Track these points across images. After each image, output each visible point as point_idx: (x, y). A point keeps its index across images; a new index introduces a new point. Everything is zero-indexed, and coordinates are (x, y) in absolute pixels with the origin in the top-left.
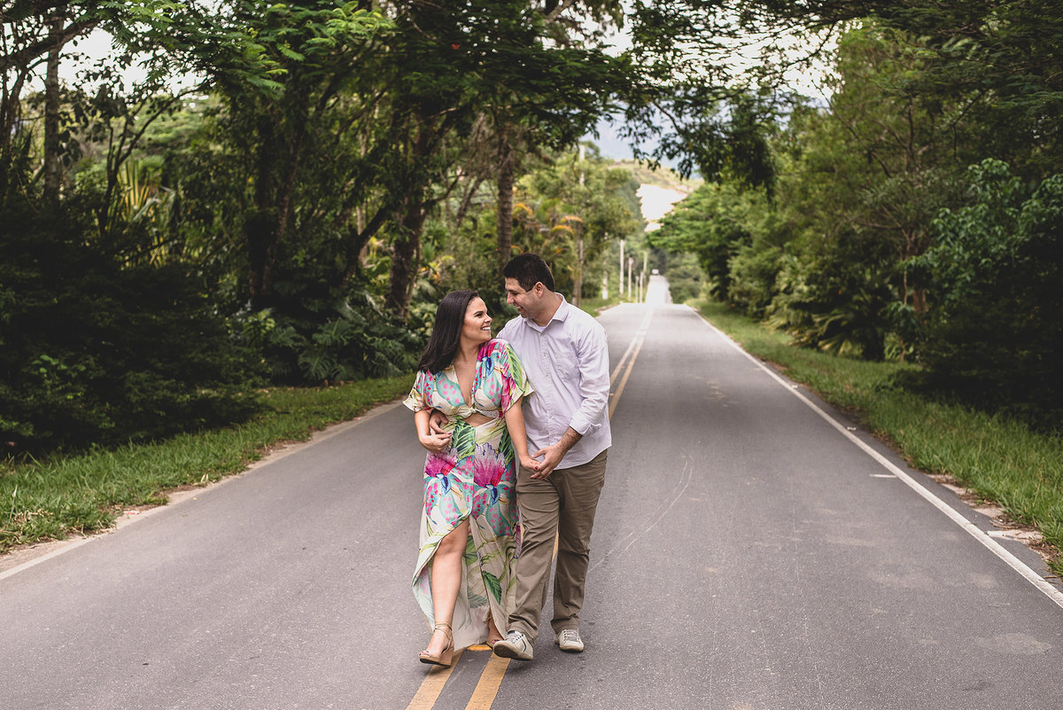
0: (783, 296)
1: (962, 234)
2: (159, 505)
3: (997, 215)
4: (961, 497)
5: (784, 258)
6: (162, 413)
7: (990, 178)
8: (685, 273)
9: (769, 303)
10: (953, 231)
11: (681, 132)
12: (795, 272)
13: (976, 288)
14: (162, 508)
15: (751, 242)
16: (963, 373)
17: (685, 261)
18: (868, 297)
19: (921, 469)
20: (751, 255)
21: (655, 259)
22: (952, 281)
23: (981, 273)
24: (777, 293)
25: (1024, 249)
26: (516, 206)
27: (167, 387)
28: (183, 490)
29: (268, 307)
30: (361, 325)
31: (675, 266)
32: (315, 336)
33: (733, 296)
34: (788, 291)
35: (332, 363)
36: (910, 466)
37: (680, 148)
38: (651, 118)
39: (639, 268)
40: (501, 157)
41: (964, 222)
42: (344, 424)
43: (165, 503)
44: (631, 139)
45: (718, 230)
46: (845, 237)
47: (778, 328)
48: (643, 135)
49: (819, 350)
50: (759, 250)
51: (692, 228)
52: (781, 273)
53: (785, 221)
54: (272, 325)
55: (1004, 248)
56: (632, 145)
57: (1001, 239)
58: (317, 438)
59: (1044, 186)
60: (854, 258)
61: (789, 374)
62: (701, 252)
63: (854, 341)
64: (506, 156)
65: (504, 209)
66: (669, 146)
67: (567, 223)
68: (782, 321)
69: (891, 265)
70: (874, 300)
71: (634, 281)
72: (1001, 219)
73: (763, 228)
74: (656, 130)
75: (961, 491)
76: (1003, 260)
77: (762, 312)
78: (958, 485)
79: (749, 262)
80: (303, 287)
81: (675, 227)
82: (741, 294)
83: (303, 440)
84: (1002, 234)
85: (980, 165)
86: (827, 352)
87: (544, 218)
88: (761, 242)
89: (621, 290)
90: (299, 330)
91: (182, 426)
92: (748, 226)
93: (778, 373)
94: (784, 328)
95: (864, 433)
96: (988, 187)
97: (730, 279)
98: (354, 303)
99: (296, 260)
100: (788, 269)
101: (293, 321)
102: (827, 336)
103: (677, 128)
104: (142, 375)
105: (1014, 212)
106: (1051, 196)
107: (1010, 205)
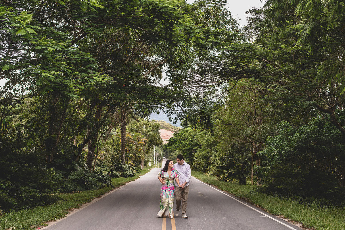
0: (212, 165)
1: (276, 144)
2: (46, 226)
3: (285, 138)
4: (288, 222)
5: (212, 152)
6: (32, 200)
7: (283, 126)
8: (175, 158)
9: (207, 167)
10: (273, 143)
11: (184, 112)
12: (216, 156)
13: (280, 160)
14: (47, 227)
15: (201, 147)
16: (278, 187)
17: (174, 154)
18: (241, 165)
19: (274, 214)
20: (201, 151)
21: (164, 153)
22: (272, 159)
23: (281, 156)
24: (210, 163)
25: (295, 148)
26: (127, 135)
27: (34, 191)
28: (50, 222)
29: (53, 167)
30: (83, 173)
31: (171, 156)
32: (69, 176)
33: (195, 165)
34: (214, 163)
35: (75, 185)
36: (269, 214)
37: (184, 117)
38: (175, 108)
39: (159, 156)
40: (122, 119)
41: (276, 140)
42: (87, 203)
43: (47, 226)
44: (168, 114)
45: (189, 143)
46: (233, 146)
47: (210, 175)
48: (172, 113)
49: (226, 181)
50: (204, 150)
51: (180, 143)
52: (211, 157)
53: (212, 140)
54: (54, 173)
55: (289, 148)
56: (168, 116)
57: (287, 146)
58: (82, 208)
59: (300, 129)
60: (236, 152)
61: (220, 188)
62: (183, 151)
63: (237, 178)
64: (124, 119)
65: (123, 137)
66: (180, 116)
67: (143, 141)
68: (212, 173)
69: (248, 154)
70: (243, 165)
71: (158, 160)
72: (287, 139)
73: (205, 143)
74: (176, 111)
75: (287, 220)
76: (288, 152)
77: (205, 170)
78: (285, 218)
79: (201, 153)
80: (64, 161)
81: (174, 142)
82: (197, 164)
83: (78, 208)
84: (287, 144)
85: (281, 123)
86: (228, 182)
87: (135, 140)
88: (204, 147)
89: (155, 164)
90: (63, 175)
91: (37, 204)
92: (200, 142)
93: (216, 188)
94: (212, 175)
95: (251, 205)
96: (283, 129)
97: (193, 159)
98: (80, 166)
99: (61, 152)
100: (213, 156)
101: (61, 172)
102: (228, 177)
103: (183, 110)
104: (26, 187)
105: (291, 137)
106: (302, 132)
107: (289, 135)
